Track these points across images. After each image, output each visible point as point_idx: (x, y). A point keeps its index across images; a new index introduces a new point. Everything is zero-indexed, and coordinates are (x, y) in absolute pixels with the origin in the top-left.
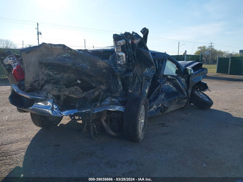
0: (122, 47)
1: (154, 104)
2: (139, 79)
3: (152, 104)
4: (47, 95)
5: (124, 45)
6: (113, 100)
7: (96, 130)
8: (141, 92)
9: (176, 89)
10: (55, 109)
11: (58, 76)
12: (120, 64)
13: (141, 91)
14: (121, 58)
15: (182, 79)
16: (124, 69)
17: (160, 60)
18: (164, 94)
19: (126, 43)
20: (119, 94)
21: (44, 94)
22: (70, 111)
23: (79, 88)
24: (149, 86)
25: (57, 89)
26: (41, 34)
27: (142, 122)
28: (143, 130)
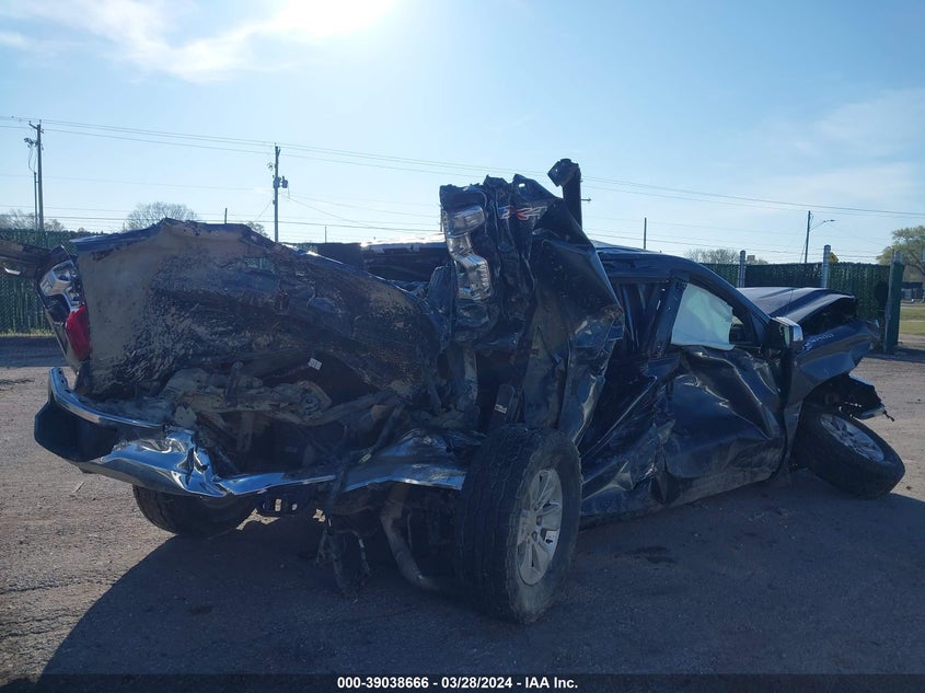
0: (475, 235)
1: (619, 465)
2: (554, 360)
3: (614, 463)
4: (174, 412)
5: (482, 227)
6: (429, 440)
7: (364, 558)
8: (560, 413)
9: (733, 403)
10: (199, 468)
11: (230, 344)
12: (472, 301)
13: (560, 408)
14: (473, 275)
15: (756, 366)
16: (487, 318)
17: (653, 285)
18: (671, 424)
19: (490, 219)
20: (461, 416)
21: (160, 408)
22: (254, 478)
23: (316, 390)
24: (596, 387)
25: (222, 390)
26: (285, 184)
27: (549, 541)
28: (549, 571)
